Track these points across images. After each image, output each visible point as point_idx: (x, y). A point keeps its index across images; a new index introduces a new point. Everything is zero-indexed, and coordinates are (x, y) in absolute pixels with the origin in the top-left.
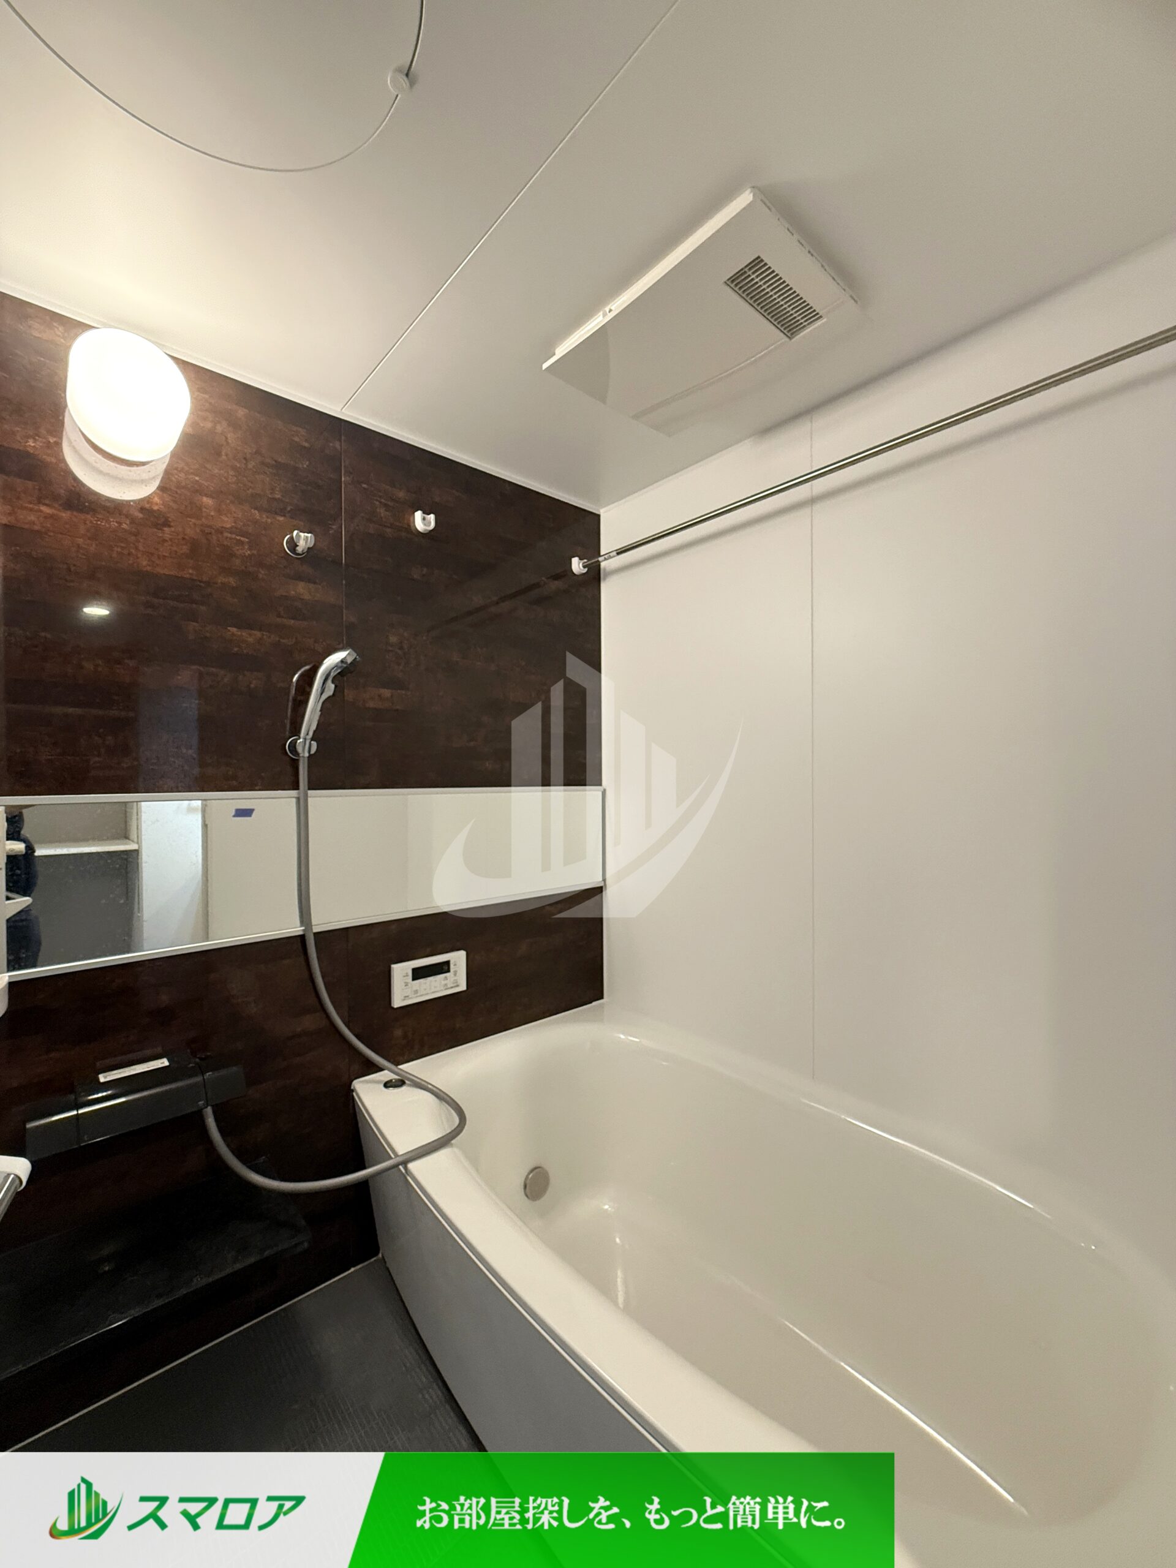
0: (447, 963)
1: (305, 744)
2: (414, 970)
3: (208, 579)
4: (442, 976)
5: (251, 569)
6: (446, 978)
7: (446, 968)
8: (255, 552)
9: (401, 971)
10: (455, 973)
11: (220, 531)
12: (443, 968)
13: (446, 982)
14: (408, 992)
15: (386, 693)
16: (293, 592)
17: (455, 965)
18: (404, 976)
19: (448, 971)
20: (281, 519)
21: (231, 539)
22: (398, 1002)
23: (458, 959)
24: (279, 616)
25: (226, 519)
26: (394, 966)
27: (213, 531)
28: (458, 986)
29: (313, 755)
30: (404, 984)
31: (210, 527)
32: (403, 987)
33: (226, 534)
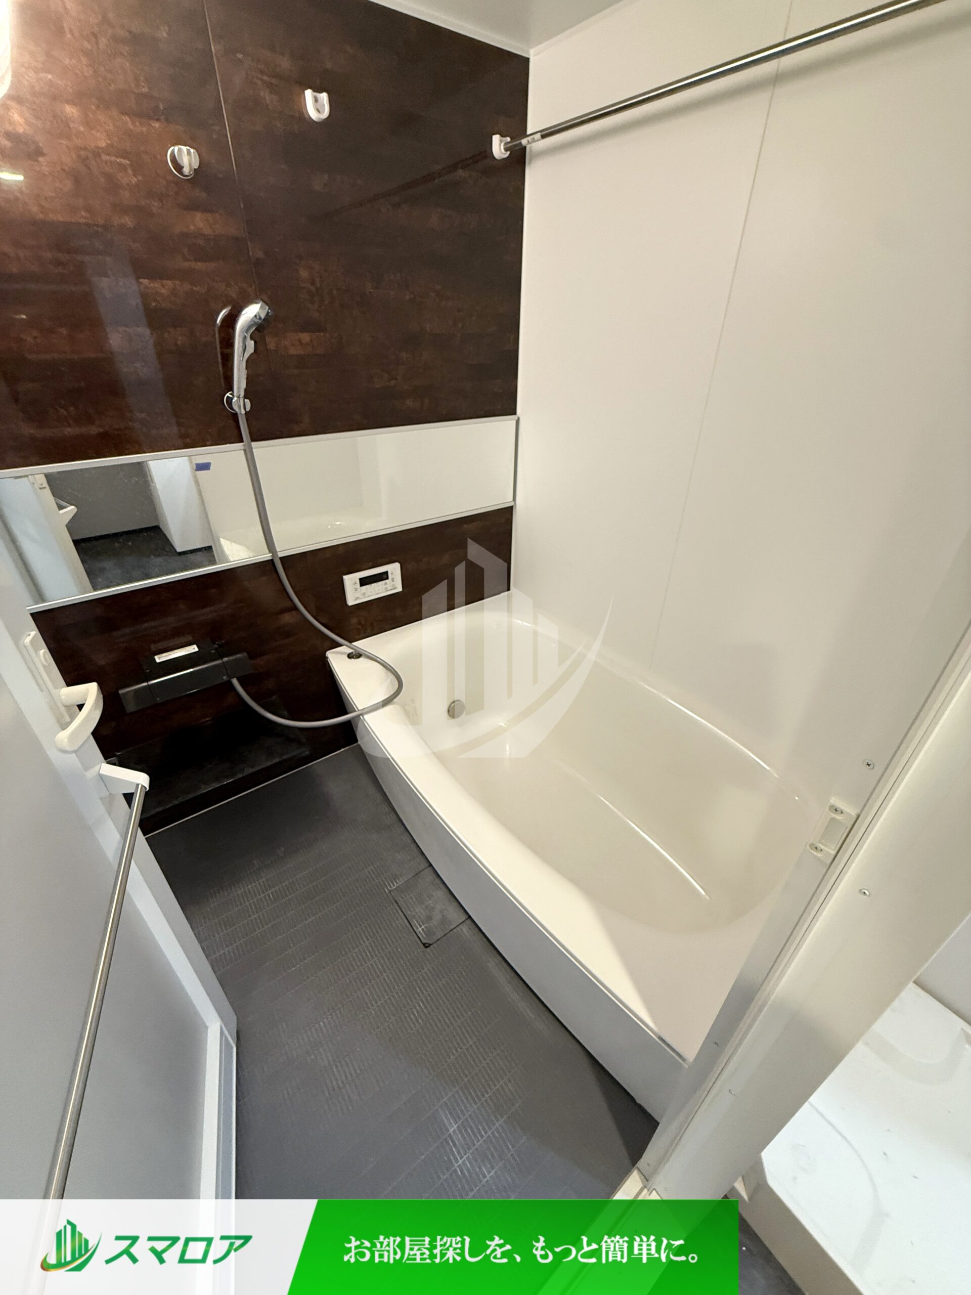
0: (386, 573)
1: (239, 402)
2: (361, 580)
3: (103, 221)
4: (383, 582)
5: (143, 203)
6: (386, 583)
7: (385, 576)
8: (140, 178)
9: (351, 581)
10: (393, 580)
11: (97, 154)
12: (383, 576)
13: (386, 586)
14: (358, 595)
15: (306, 337)
16: (192, 227)
17: (392, 574)
18: (354, 584)
19: (387, 578)
20: (157, 125)
21: (111, 162)
22: (351, 601)
23: (394, 570)
24: (186, 260)
25: (98, 135)
26: (346, 577)
27: (90, 155)
28: (395, 588)
29: (249, 411)
30: (354, 590)
31: (85, 149)
32: (354, 591)
33: (105, 157)
